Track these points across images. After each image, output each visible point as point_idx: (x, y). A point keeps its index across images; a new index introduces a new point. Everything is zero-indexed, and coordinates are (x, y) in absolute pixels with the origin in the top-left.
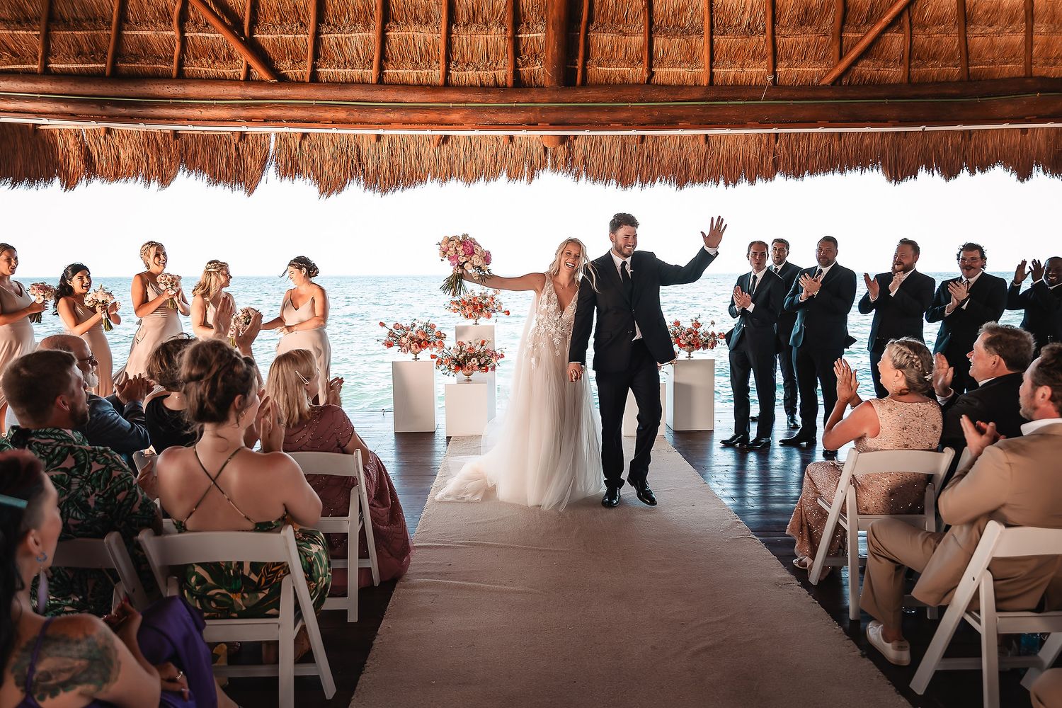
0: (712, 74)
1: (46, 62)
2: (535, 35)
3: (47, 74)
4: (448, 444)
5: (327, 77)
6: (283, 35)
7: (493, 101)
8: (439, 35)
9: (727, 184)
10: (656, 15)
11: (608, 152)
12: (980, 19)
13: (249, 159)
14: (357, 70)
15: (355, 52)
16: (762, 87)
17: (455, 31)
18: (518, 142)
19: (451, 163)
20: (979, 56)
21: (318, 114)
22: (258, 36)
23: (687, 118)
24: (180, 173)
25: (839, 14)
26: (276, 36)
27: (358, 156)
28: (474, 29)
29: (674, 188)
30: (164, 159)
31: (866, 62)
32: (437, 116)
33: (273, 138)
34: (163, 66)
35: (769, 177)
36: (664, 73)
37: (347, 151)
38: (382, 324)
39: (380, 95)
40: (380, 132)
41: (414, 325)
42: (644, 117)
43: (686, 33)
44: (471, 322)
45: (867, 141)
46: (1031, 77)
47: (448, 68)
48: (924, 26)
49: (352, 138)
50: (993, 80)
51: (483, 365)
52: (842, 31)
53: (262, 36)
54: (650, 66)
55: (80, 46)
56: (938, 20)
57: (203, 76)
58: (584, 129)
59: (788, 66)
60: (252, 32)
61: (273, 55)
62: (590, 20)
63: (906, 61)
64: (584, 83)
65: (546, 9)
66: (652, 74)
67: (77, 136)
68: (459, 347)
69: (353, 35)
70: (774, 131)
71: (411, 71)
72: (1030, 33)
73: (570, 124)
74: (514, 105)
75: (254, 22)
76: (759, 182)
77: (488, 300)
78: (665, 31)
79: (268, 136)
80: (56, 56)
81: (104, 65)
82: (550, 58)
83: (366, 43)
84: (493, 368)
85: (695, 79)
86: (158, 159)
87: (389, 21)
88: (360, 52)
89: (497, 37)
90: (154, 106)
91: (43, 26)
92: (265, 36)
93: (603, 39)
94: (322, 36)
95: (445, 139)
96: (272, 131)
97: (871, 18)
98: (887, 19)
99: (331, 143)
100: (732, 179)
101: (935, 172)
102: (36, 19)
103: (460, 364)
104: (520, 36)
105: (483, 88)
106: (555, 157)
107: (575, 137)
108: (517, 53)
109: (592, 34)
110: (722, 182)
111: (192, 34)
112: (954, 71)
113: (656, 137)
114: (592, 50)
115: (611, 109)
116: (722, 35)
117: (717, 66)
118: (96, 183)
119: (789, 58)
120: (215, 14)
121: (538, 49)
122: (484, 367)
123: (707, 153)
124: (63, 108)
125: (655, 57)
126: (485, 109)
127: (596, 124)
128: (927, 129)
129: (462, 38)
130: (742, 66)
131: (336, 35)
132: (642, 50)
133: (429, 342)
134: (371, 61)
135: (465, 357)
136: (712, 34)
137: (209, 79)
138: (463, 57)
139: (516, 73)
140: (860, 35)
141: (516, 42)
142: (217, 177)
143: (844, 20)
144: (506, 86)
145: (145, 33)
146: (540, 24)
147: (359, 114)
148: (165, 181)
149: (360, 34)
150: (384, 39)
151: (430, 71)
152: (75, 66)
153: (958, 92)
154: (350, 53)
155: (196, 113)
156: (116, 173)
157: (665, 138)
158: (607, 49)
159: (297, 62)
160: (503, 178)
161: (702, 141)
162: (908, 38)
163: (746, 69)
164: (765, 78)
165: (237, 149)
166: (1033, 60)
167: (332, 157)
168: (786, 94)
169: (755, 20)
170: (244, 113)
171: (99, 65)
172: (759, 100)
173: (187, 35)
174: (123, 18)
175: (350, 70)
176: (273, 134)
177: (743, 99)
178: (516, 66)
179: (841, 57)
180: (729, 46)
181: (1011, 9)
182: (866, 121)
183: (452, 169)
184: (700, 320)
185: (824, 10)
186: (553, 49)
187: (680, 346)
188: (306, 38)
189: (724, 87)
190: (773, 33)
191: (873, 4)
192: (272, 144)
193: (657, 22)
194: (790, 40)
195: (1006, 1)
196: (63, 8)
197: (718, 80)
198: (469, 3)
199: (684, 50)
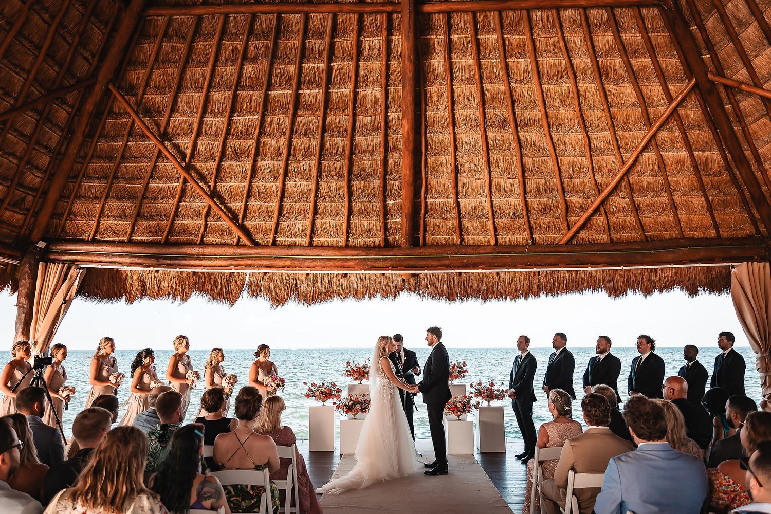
0: (496, 240)
1: (131, 236)
2: (396, 220)
3: (130, 242)
4: (341, 458)
5: (281, 243)
6: (259, 223)
7: (372, 255)
8: (343, 221)
9: (511, 299)
10: (462, 210)
11: (440, 281)
12: (645, 209)
13: (234, 285)
14: (297, 239)
15: (297, 230)
16: (526, 245)
17: (352, 219)
18: (387, 277)
19: (349, 288)
20: (650, 227)
21: (274, 263)
22: (246, 223)
23: (483, 264)
24: (193, 294)
25: (564, 209)
26: (256, 223)
27: (296, 284)
28: (362, 218)
29: (480, 302)
30: (186, 286)
31: (584, 232)
32: (341, 263)
33: (248, 274)
34: (193, 238)
35: (536, 295)
36: (469, 239)
37: (289, 282)
38: (305, 384)
39: (310, 252)
40: (309, 272)
41: (324, 384)
42: (458, 263)
43: (479, 218)
44: (357, 382)
45: (593, 274)
46: (684, 238)
47: (348, 237)
48: (613, 213)
49: (293, 275)
50: (661, 240)
51: (364, 409)
52: (567, 216)
53: (248, 223)
54: (461, 235)
55: (150, 229)
56: (622, 210)
57: (214, 243)
58: (424, 270)
59: (540, 234)
60: (243, 221)
61: (253, 232)
62: (426, 212)
63: (607, 231)
64: (424, 245)
65: (401, 208)
66: (463, 239)
67: (140, 274)
68: (349, 398)
69: (297, 222)
70: (537, 270)
71: (328, 239)
72: (676, 215)
73: (416, 267)
74: (384, 257)
75: (244, 216)
76: (530, 298)
78: (468, 218)
79: (246, 274)
80: (137, 234)
81: (161, 238)
82: (404, 231)
83: (304, 225)
85: (487, 242)
86: (182, 287)
87: (316, 215)
88: (300, 230)
89: (376, 221)
90: (185, 259)
91: (133, 219)
92: (250, 223)
93: (433, 222)
94: (280, 223)
95: (346, 275)
96: (248, 272)
97: (582, 210)
98: (590, 211)
99: (280, 277)
100: (514, 296)
101: (637, 291)
102: (130, 216)
103: (349, 408)
104: (388, 221)
105: (367, 248)
106: (409, 284)
107: (420, 274)
108: (386, 229)
109: (427, 219)
110: (508, 298)
111: (211, 222)
112: (637, 235)
113: (468, 274)
114: (428, 227)
115: (440, 259)
116: (500, 219)
117: (499, 235)
118: (145, 300)
119: (540, 230)
120: (224, 213)
121: (398, 227)
123: (498, 281)
124: (136, 260)
125: (463, 231)
126: (368, 259)
127: (432, 267)
128: (625, 268)
129: (355, 222)
130: (514, 234)
131: (288, 222)
132: (456, 227)
133: (332, 395)
134: (306, 234)
135: (353, 404)
136: (494, 219)
137: (217, 244)
138: (356, 232)
139: (386, 240)
140: (578, 218)
141: (386, 225)
142: (214, 296)
143: (567, 211)
144: (380, 247)
145: (186, 222)
146: (399, 215)
147: (298, 262)
148: (185, 298)
149: (301, 221)
150: (313, 223)
151: (338, 239)
152: (145, 238)
153: (640, 247)
154: (295, 230)
155: (208, 263)
156: (158, 294)
157: (473, 274)
158: (436, 227)
159: (266, 236)
160: (379, 297)
161: (495, 275)
162: (605, 220)
163: (516, 237)
164: (527, 241)
165: (227, 281)
166: (683, 229)
167: (281, 285)
168: (539, 249)
169: (517, 212)
170: (234, 262)
171: (159, 238)
172: (525, 253)
173: (208, 223)
174: (176, 215)
175: (294, 239)
177: (515, 253)
178: (386, 236)
179: (569, 229)
180: (504, 224)
181: (662, 203)
182: (587, 264)
183: (349, 291)
184: (494, 382)
185: (556, 207)
186: (406, 228)
187: (483, 398)
188: (271, 224)
189: (505, 245)
190: (528, 218)
191: (582, 203)
192: (247, 279)
193: (463, 213)
194: (539, 221)
195: (658, 200)
196: (145, 210)
197: (501, 242)
198: (360, 205)
199: (479, 227)
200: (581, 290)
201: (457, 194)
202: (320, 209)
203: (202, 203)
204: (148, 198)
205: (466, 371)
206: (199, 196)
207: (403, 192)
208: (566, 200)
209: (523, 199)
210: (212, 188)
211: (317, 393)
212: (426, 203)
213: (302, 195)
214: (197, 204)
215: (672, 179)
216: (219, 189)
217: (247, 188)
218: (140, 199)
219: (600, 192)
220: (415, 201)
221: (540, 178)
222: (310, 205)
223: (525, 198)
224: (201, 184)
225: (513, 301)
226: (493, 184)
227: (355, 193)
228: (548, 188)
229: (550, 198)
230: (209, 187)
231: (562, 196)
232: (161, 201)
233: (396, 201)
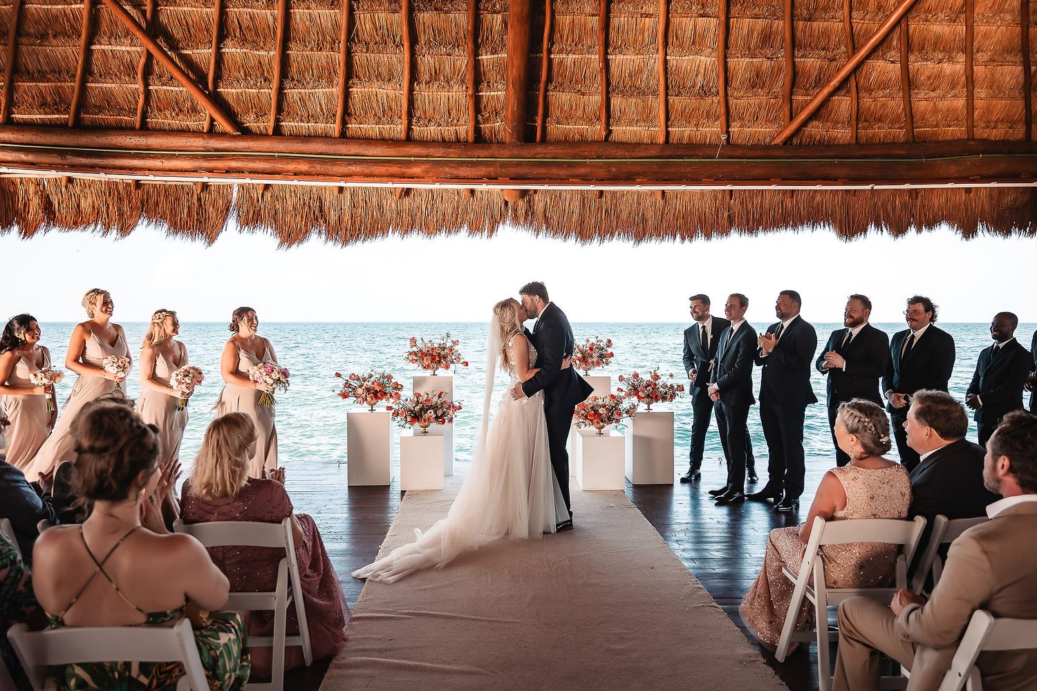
0: (668, 133)
1: (9, 112)
2: (496, 93)
3: (9, 124)
4: (402, 499)
5: (290, 131)
6: (247, 90)
7: (454, 155)
8: (401, 92)
9: (683, 239)
10: (613, 76)
11: (567, 206)
12: (923, 84)
13: (211, 207)
14: (320, 124)
15: (318, 106)
16: (717, 146)
17: (417, 88)
18: (479, 195)
19: (412, 215)
20: (923, 119)
21: (279, 166)
22: (222, 90)
23: (644, 175)
24: (140, 222)
25: (789, 78)
26: (240, 90)
27: (321, 207)
28: (436, 86)
29: (632, 242)
30: (126, 208)
31: (815, 123)
32: (398, 169)
33: (236, 189)
34: (126, 118)
35: (724, 232)
36: (621, 131)
37: (309, 203)
38: (338, 375)
39: (342, 148)
40: (342, 184)
41: (371, 376)
42: (602, 173)
43: (641, 93)
44: (429, 373)
46: (973, 139)
47: (410, 123)
48: (870, 90)
49: (314, 190)
50: (937, 142)
51: (440, 417)
52: (791, 93)
53: (226, 90)
54: (608, 124)
55: (43, 98)
56: (883, 85)
57: (167, 128)
58: (543, 184)
59: (741, 126)
60: (216, 86)
61: (237, 109)
62: (549, 80)
63: (854, 122)
64: (544, 140)
65: (506, 69)
66: (609, 132)
67: (38, 185)
68: (416, 399)
69: (317, 90)
70: (729, 187)
71: (374, 126)
72: (970, 97)
73: (529, 179)
74: (475, 159)
75: (218, 77)
76: (714, 237)
77: (446, 351)
78: (622, 92)
79: (231, 187)
80: (19, 107)
81: (67, 116)
82: (510, 115)
83: (330, 98)
84: (451, 420)
85: (652, 137)
86: (119, 209)
87: (352, 78)
88: (324, 106)
89: (459, 94)
90: (117, 156)
91: (7, 77)
92: (229, 90)
93: (561, 98)
94: (286, 91)
95: (407, 192)
96: (234, 182)
97: (819, 83)
98: (835, 82)
99: (293, 194)
100: (688, 232)
101: (884, 229)
103: (416, 416)
104: (481, 94)
105: (444, 143)
106: (515, 210)
107: (535, 191)
108: (478, 110)
109: (551, 93)
110: (678, 237)
111: (156, 87)
112: (900, 133)
113: (615, 193)
114: (551, 108)
115: (570, 165)
116: (677, 96)
117: (673, 126)
118: (55, 232)
119: (741, 119)
120: (180, 68)
121: (499, 107)
122: (440, 419)
123: (664, 209)
124: (23, 157)
125: (612, 116)
126: (446, 163)
127: (556, 179)
128: (876, 187)
129: (424, 94)
130: (697, 125)
131: (299, 90)
132: (600, 109)
133: (385, 393)
134: (334, 115)
135: (421, 409)
136: (667, 95)
137: (172, 130)
138: (425, 113)
139: (477, 130)
140: (809, 98)
141: (477, 100)
142: (177, 227)
143: (793, 84)
144: (467, 142)
145: (109, 85)
146: (501, 83)
147: (322, 166)
148: (125, 229)
149: (323, 90)
150: (347, 95)
151: (392, 126)
152: (38, 116)
153: (904, 152)
154: (314, 108)
155: (159, 164)
156: (77, 221)
157: (623, 194)
158: (566, 108)
159: (261, 116)
160: (464, 232)
161: (659, 196)
162: (855, 101)
163: (701, 129)
164: (719, 137)
165: (199, 199)
166: (975, 123)
167: (295, 209)
168: (739, 152)
169: (708, 83)
170: (206, 164)
171: (62, 116)
172: (714, 158)
173: (150, 88)
174: (87, 71)
175: (313, 124)
176: (236, 185)
177: (698, 157)
178: (477, 122)
179: (791, 118)
180: (684, 106)
181: (952, 75)
182: (814, 180)
183: (413, 221)
184: (659, 373)
185: (775, 74)
186: (513, 106)
187: (640, 398)
188: (269, 93)
189: (680, 145)
190: (726, 95)
191: (821, 68)
192: (235, 194)
193: (614, 82)
194: (742, 102)
195: (947, 68)
196: (28, 61)
197: (674, 139)
198: (432, 61)
199: (640, 110)
200: (795, 226)
201: (607, 44)
202: (357, 67)
203: (133, 48)
204: (28, 35)
205: (612, 355)
206: (127, 33)
207: (510, 38)
208: (794, 63)
209: (722, 57)
210: (148, 15)
211: (360, 391)
212: (550, 61)
213: (324, 36)
214: (124, 48)
215: (981, 28)
216: (163, 19)
217: (216, 17)
218: (12, 34)
219: (855, 49)
220: (531, 56)
221: (756, 17)
222: (339, 57)
223: (726, 57)
224: (127, 8)
225: (687, 241)
226: (671, 27)
227: (422, 37)
228: (767, 38)
229: (768, 58)
230: (144, 13)
231: (789, 54)
232: (54, 42)
233: (496, 56)
